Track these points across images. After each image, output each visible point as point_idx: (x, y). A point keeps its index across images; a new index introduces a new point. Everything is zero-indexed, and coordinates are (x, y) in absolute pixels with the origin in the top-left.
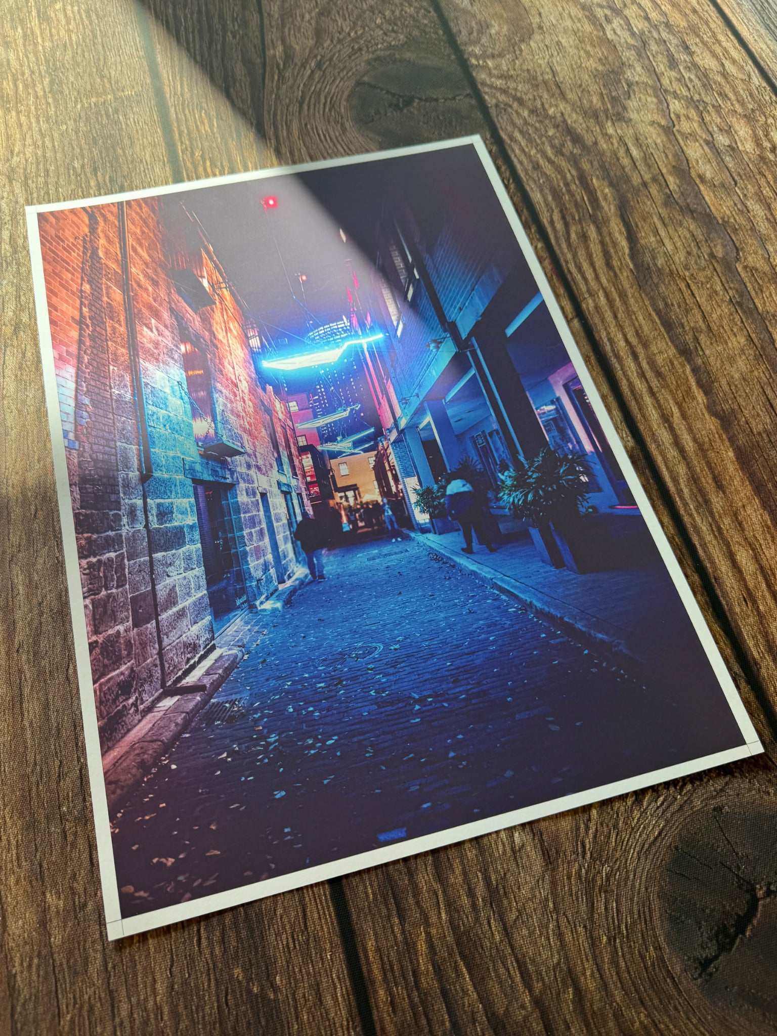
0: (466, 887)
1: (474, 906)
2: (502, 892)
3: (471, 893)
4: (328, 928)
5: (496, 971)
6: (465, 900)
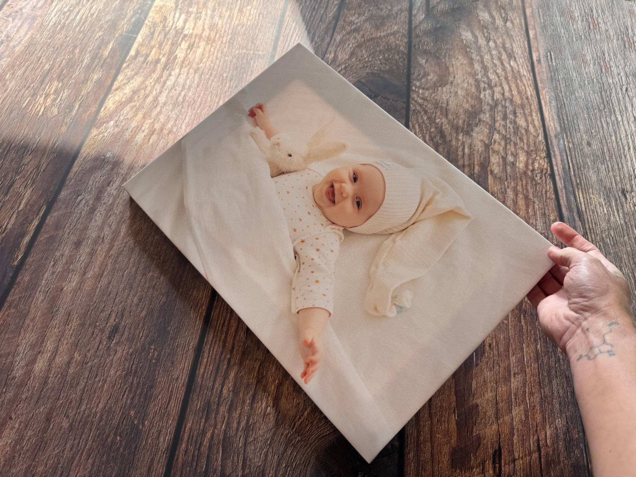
0: (238, 420)
1: (237, 429)
2: (251, 428)
3: (239, 423)
4: (175, 412)
5: (233, 457)
6: (235, 425)
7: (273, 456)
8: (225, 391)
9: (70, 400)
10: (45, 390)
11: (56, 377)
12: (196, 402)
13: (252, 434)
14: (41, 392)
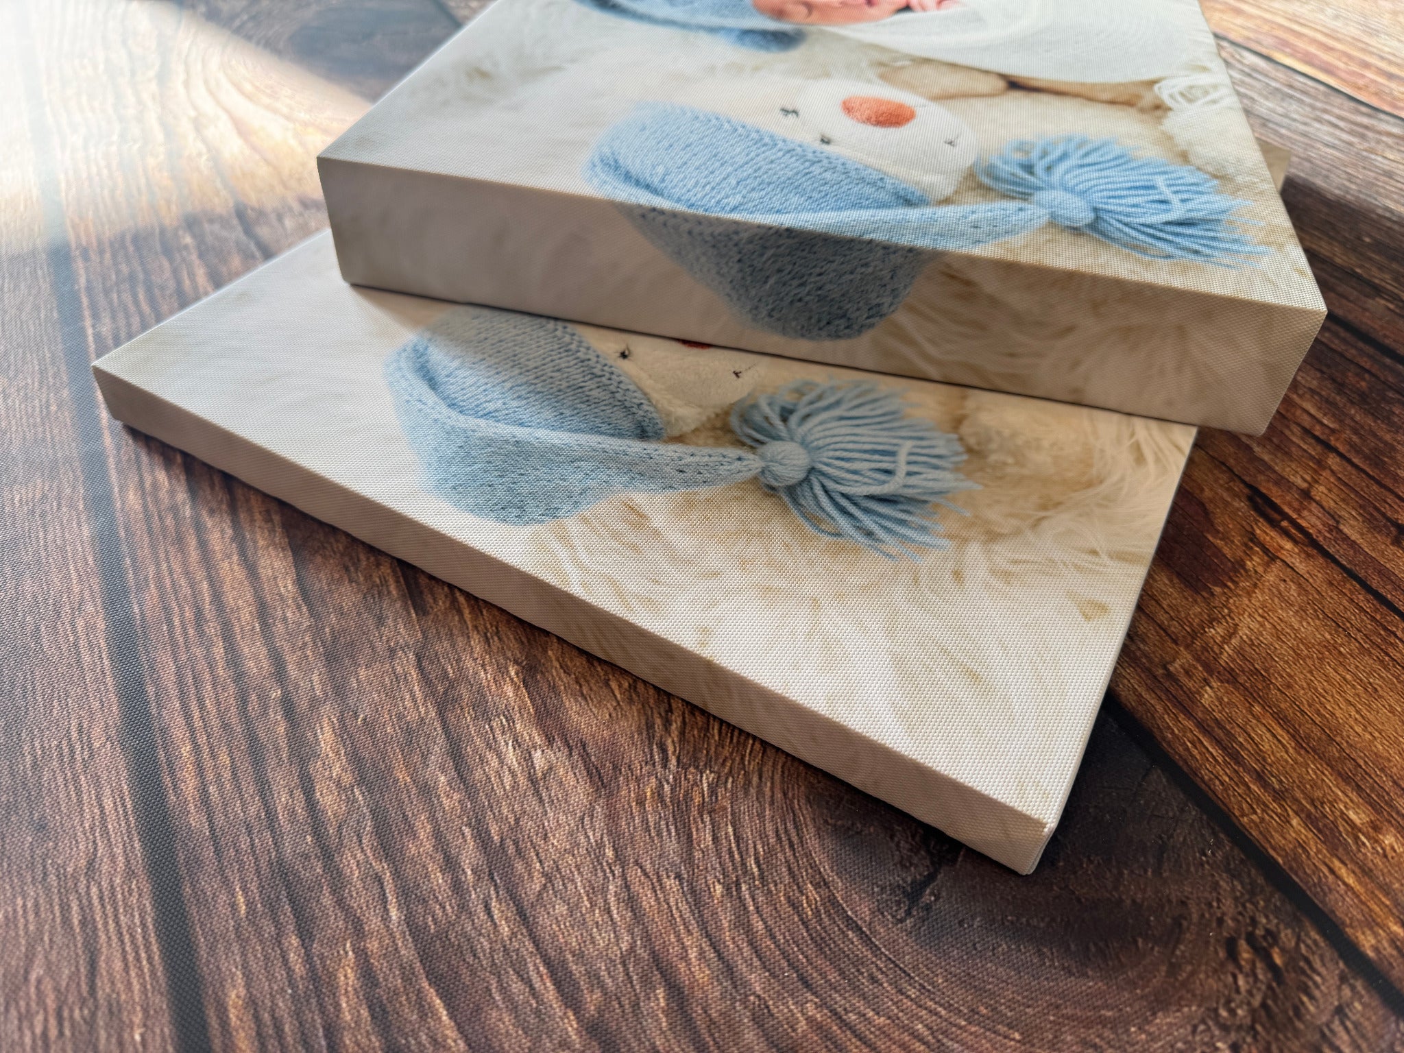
8: (328, 799)
12: (223, 897)
13: (528, 866)
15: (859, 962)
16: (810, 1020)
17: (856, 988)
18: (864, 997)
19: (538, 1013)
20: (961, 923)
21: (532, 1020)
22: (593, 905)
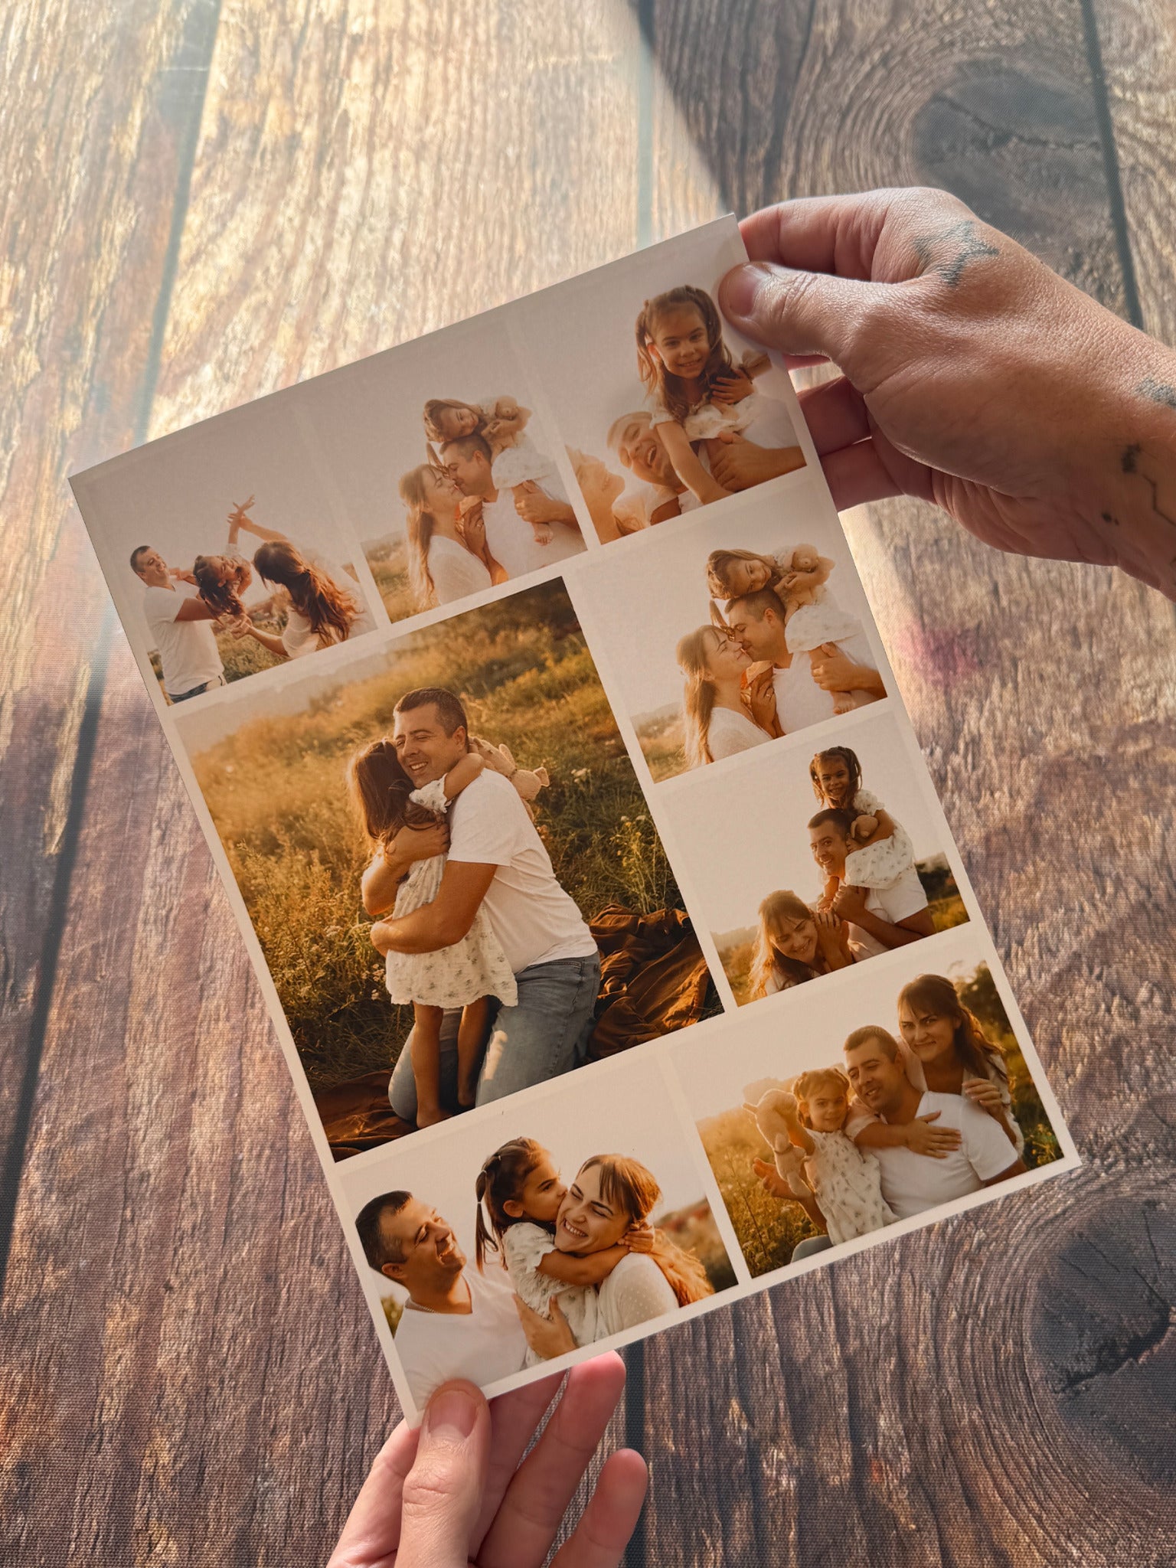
7: (918, 1294)
9: (314, 1217)
10: (238, 1199)
11: (259, 1156)
14: (230, 1204)
15: (1016, 1403)
16: (971, 1421)
17: (1007, 1417)
18: (1009, 1425)
19: (821, 1336)
20: (1092, 1413)
21: (816, 1338)
22: (875, 1285)
